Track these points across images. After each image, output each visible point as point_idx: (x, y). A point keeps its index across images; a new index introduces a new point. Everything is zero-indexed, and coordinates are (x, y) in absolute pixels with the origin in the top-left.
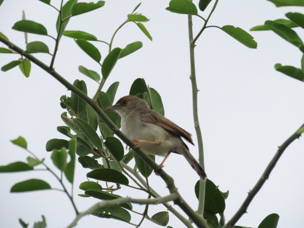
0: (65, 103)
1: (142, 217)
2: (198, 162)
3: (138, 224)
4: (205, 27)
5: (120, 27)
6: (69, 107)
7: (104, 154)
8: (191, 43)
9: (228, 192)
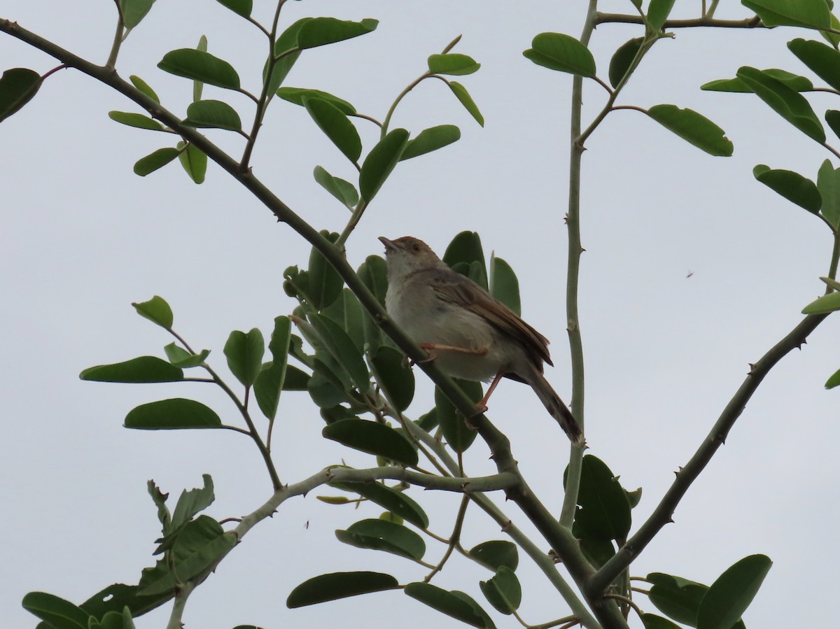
0: (295, 283)
1: (447, 546)
2: (570, 409)
3: (436, 564)
4: (609, 108)
5: (410, 88)
6: (303, 294)
7: (373, 402)
8: (575, 143)
9: (639, 491)
